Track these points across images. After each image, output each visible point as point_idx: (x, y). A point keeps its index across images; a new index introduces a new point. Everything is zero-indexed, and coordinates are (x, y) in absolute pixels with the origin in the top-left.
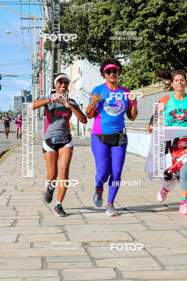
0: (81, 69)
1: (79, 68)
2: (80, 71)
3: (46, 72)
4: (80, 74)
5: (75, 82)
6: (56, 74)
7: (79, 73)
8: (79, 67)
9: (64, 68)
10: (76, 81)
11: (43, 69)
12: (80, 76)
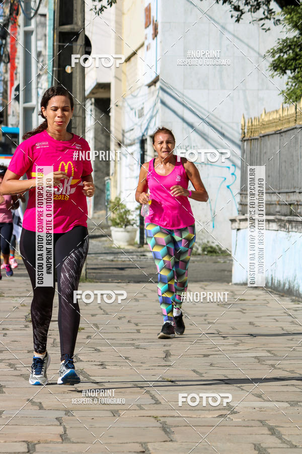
0: (153, 13)
1: (148, 10)
2: (149, 20)
3: (33, 21)
4: (151, 28)
5: (132, 59)
6: (67, 28)
7: (147, 26)
8: (146, 5)
9: (99, 7)
10: (134, 54)
11: (21, 11)
12: (150, 36)
